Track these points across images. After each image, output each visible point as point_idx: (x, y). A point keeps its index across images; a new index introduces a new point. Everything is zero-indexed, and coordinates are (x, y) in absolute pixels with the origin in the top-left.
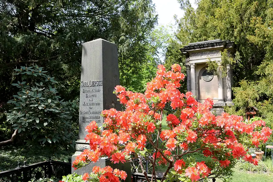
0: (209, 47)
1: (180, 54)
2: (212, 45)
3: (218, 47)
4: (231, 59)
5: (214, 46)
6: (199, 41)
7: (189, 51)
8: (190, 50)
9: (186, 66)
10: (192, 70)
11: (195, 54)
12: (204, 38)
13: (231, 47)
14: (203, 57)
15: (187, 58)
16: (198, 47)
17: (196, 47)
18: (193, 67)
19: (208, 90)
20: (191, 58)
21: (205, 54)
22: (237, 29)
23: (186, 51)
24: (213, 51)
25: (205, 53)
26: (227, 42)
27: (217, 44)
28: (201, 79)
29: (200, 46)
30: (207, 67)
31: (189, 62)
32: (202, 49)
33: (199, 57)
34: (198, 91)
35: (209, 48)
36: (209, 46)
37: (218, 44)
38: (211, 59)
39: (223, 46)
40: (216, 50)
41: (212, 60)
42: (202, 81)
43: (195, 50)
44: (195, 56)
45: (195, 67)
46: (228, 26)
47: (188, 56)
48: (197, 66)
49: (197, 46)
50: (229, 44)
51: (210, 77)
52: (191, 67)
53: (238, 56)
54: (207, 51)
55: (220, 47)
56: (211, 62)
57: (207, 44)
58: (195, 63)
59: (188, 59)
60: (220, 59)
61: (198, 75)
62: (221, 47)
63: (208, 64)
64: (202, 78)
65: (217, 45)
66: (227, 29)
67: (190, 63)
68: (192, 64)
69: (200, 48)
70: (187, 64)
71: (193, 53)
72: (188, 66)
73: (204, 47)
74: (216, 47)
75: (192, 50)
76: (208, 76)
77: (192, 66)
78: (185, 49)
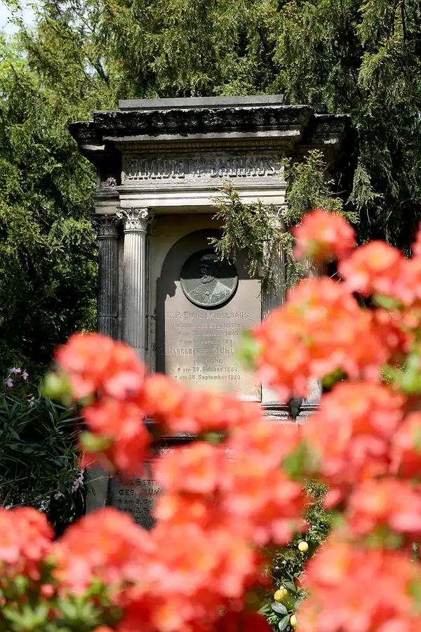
0: (230, 131)
1: (51, 154)
2: (246, 120)
3: (275, 134)
4: (334, 204)
5: (255, 128)
6: (162, 94)
7: (120, 139)
8: (127, 138)
9: (100, 220)
10: (133, 245)
11: (149, 162)
12: (194, 80)
13: (333, 141)
14: (193, 179)
15: (104, 179)
16: (173, 124)
17: (160, 124)
18: (139, 226)
19: (209, 353)
20: (128, 181)
21: (204, 165)
22: (378, 56)
23: (105, 138)
24: (246, 152)
25: (202, 161)
26: (316, 115)
27: (270, 117)
28: (172, 294)
29: (179, 120)
30: (219, 234)
31: (117, 199)
32: (190, 136)
33: (173, 180)
34: (153, 354)
35: (227, 135)
36: (229, 125)
37: (273, 121)
38: (240, 194)
39: (295, 133)
40: (258, 150)
41: (247, 200)
42: (177, 305)
43: (154, 138)
44: (150, 169)
45: (148, 228)
46: (327, 34)
47: (110, 166)
48: (159, 221)
49: (165, 118)
50: (327, 127)
51: (221, 287)
52: (127, 226)
53: (364, 188)
54: (216, 149)
55: (284, 134)
56: (239, 208)
57: (219, 114)
58: (150, 209)
59: (110, 186)
60: (278, 198)
61: (157, 273)
62: (289, 138)
63: (222, 221)
64: (178, 291)
65: (267, 128)
66: (320, 48)
67: (123, 204)
68: (134, 211)
69: (182, 130)
70: (107, 209)
71: (140, 156)
72: (111, 218)
73: (201, 128)
74: (261, 134)
75: (141, 137)
76: (210, 278)
77: (132, 225)
78: (101, 127)
